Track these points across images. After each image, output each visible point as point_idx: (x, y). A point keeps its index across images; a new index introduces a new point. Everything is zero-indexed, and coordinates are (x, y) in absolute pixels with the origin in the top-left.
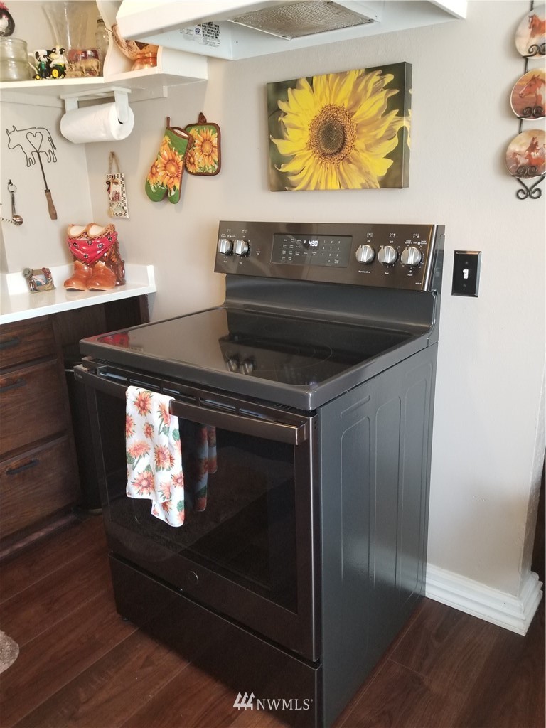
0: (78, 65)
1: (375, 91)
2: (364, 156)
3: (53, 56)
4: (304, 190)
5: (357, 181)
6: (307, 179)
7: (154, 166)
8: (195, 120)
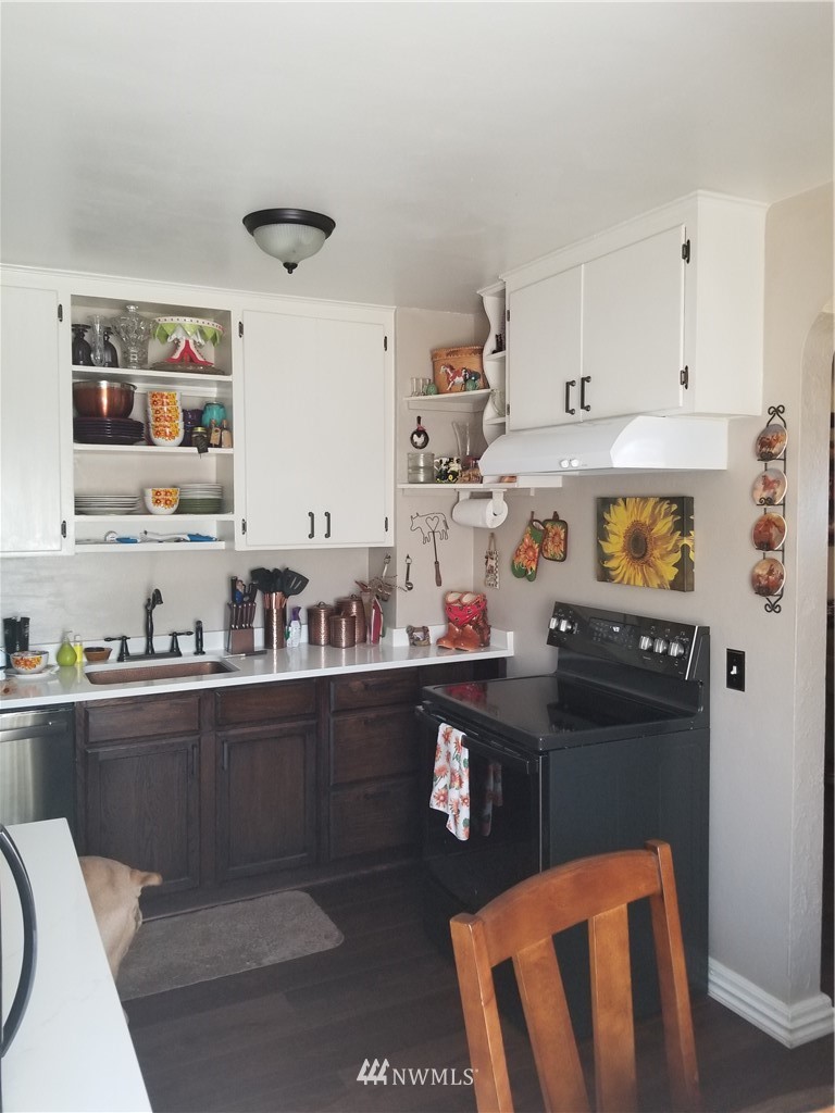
0: (467, 472)
1: (666, 515)
2: (659, 562)
3: (451, 464)
4: (619, 583)
5: (656, 582)
6: (621, 576)
7: (519, 550)
8: (551, 517)
